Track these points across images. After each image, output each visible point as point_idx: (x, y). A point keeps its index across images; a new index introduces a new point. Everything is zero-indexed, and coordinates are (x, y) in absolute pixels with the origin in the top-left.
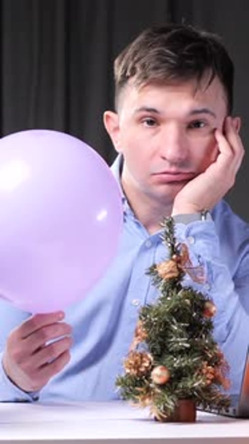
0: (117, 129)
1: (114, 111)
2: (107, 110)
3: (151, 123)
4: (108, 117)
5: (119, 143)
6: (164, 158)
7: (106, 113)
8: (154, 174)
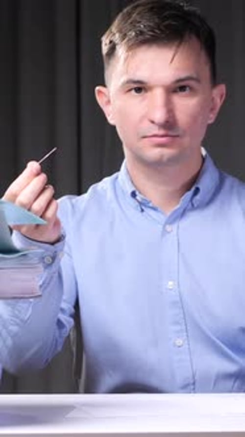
0: (109, 102)
1: (104, 85)
2: (98, 85)
3: (139, 90)
4: (100, 92)
5: (111, 115)
6: (153, 122)
7: (97, 88)
8: (145, 137)
